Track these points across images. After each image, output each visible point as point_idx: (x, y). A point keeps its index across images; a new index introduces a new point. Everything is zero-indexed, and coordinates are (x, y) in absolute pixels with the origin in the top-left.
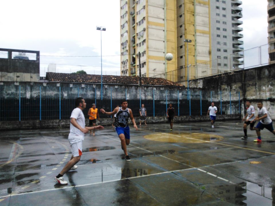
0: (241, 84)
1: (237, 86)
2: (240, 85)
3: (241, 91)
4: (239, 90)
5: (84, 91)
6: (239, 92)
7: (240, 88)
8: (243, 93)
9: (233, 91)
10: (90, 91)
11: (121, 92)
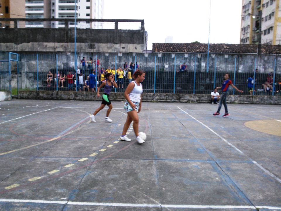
10: (194, 62)
11: (232, 62)
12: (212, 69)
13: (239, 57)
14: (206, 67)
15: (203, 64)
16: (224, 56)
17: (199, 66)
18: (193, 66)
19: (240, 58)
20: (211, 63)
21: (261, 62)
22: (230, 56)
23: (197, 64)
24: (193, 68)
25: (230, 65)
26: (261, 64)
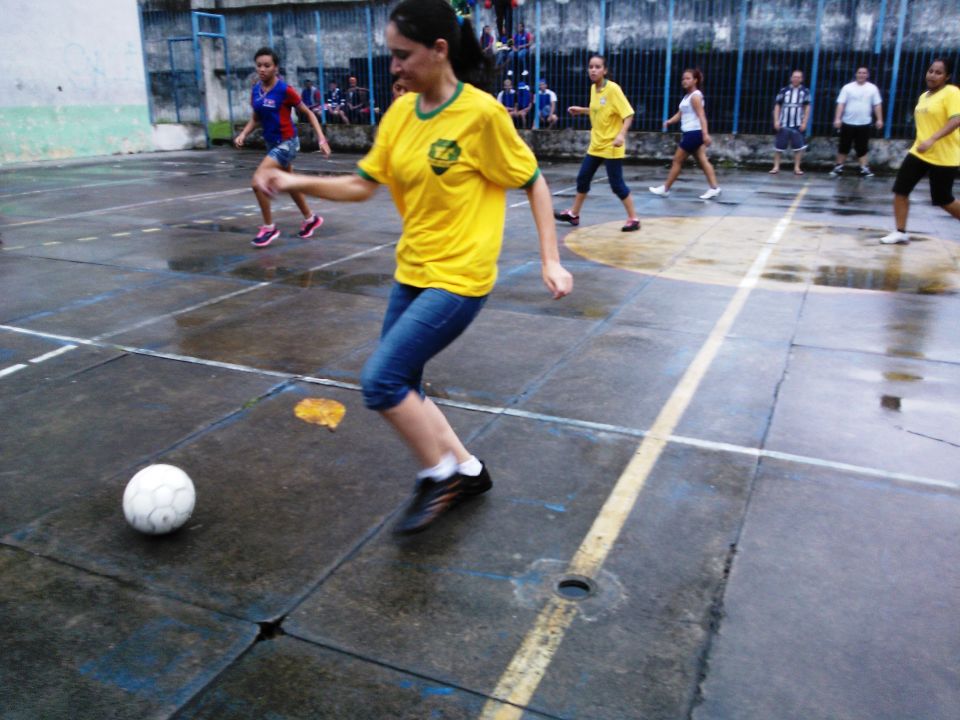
5: (802, 15)
10: (831, 12)
14: (874, 32)
15: (865, 22)
17: (850, 30)
18: (826, 31)
23: (842, 20)
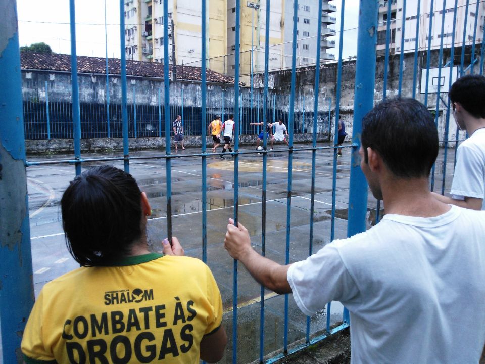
0: (334, 86)
1: (328, 89)
2: (331, 86)
3: (333, 97)
4: (331, 94)
6: (331, 98)
7: (332, 91)
8: (335, 100)
9: (322, 96)
10: (87, 88)
11: (141, 91)
12: (114, 100)
13: (150, 84)
14: (105, 96)
15: (101, 92)
16: (131, 82)
17: (95, 95)
18: (86, 95)
19: (152, 85)
20: (112, 91)
21: (178, 92)
22: (138, 81)
23: (92, 91)
24: (86, 98)
25: (139, 95)
26: (179, 94)
